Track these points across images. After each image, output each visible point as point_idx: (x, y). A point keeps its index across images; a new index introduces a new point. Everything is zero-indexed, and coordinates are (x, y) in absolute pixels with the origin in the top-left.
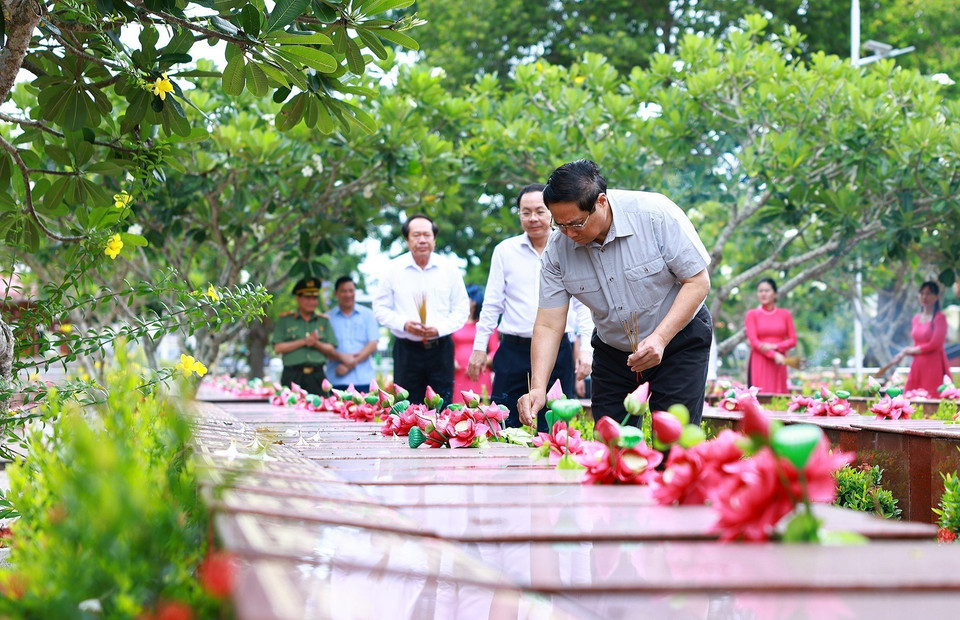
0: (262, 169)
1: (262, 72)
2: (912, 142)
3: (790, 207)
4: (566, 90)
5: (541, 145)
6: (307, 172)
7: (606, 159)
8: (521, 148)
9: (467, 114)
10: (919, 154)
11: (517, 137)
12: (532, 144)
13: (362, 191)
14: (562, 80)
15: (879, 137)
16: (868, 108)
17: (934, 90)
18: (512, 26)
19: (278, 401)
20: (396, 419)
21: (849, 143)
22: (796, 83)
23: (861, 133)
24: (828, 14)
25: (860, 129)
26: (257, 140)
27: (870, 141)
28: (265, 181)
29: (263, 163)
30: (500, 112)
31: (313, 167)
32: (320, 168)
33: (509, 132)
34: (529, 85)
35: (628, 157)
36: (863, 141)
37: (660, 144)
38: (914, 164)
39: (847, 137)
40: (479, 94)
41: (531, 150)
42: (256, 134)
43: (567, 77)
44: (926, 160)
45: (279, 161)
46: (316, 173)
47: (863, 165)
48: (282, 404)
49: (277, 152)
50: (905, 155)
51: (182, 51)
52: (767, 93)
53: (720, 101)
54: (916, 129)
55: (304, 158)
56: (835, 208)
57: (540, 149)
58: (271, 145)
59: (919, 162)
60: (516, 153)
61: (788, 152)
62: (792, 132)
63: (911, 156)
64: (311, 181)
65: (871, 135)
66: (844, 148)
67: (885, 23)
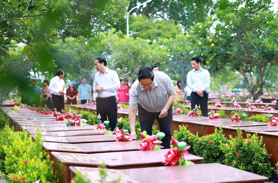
0: (15, 59)
1: (31, 49)
2: (145, 54)
3: (121, 66)
4: (76, 43)
5: (72, 54)
6: (25, 60)
7: (85, 57)
8: (68, 54)
9: (56, 47)
10: (146, 56)
11: (67, 52)
12: (70, 54)
13: (36, 63)
14: (75, 41)
15: (138, 52)
16: (136, 47)
17: (148, 43)
18: (59, 26)
19: (21, 107)
20: (58, 117)
21: (133, 54)
22: (122, 42)
23: (135, 52)
24: (121, 25)
25: (135, 51)
26: (14, 54)
27: (137, 53)
28: (16, 62)
29: (16, 58)
30: (63, 47)
31: (26, 58)
32: (27, 59)
33: (66, 51)
34: (69, 42)
35: (90, 56)
36: (135, 53)
37: (96, 54)
38: (145, 58)
39: (132, 52)
40: (58, 43)
41: (70, 55)
42: (14, 52)
43: (76, 40)
44: (147, 57)
45: (18, 57)
46: (26, 60)
47: (135, 58)
48: (22, 107)
49: (19, 56)
50: (144, 56)
51: (9, 42)
52: (117, 44)
53: (107, 45)
54: (146, 51)
55: (24, 57)
56: (130, 66)
57: (72, 55)
58: (17, 55)
59: (146, 57)
60: (67, 55)
61: (121, 55)
62: (121, 52)
63: (145, 56)
64: (25, 61)
65: (137, 52)
66: (132, 54)
67: (132, 26)
